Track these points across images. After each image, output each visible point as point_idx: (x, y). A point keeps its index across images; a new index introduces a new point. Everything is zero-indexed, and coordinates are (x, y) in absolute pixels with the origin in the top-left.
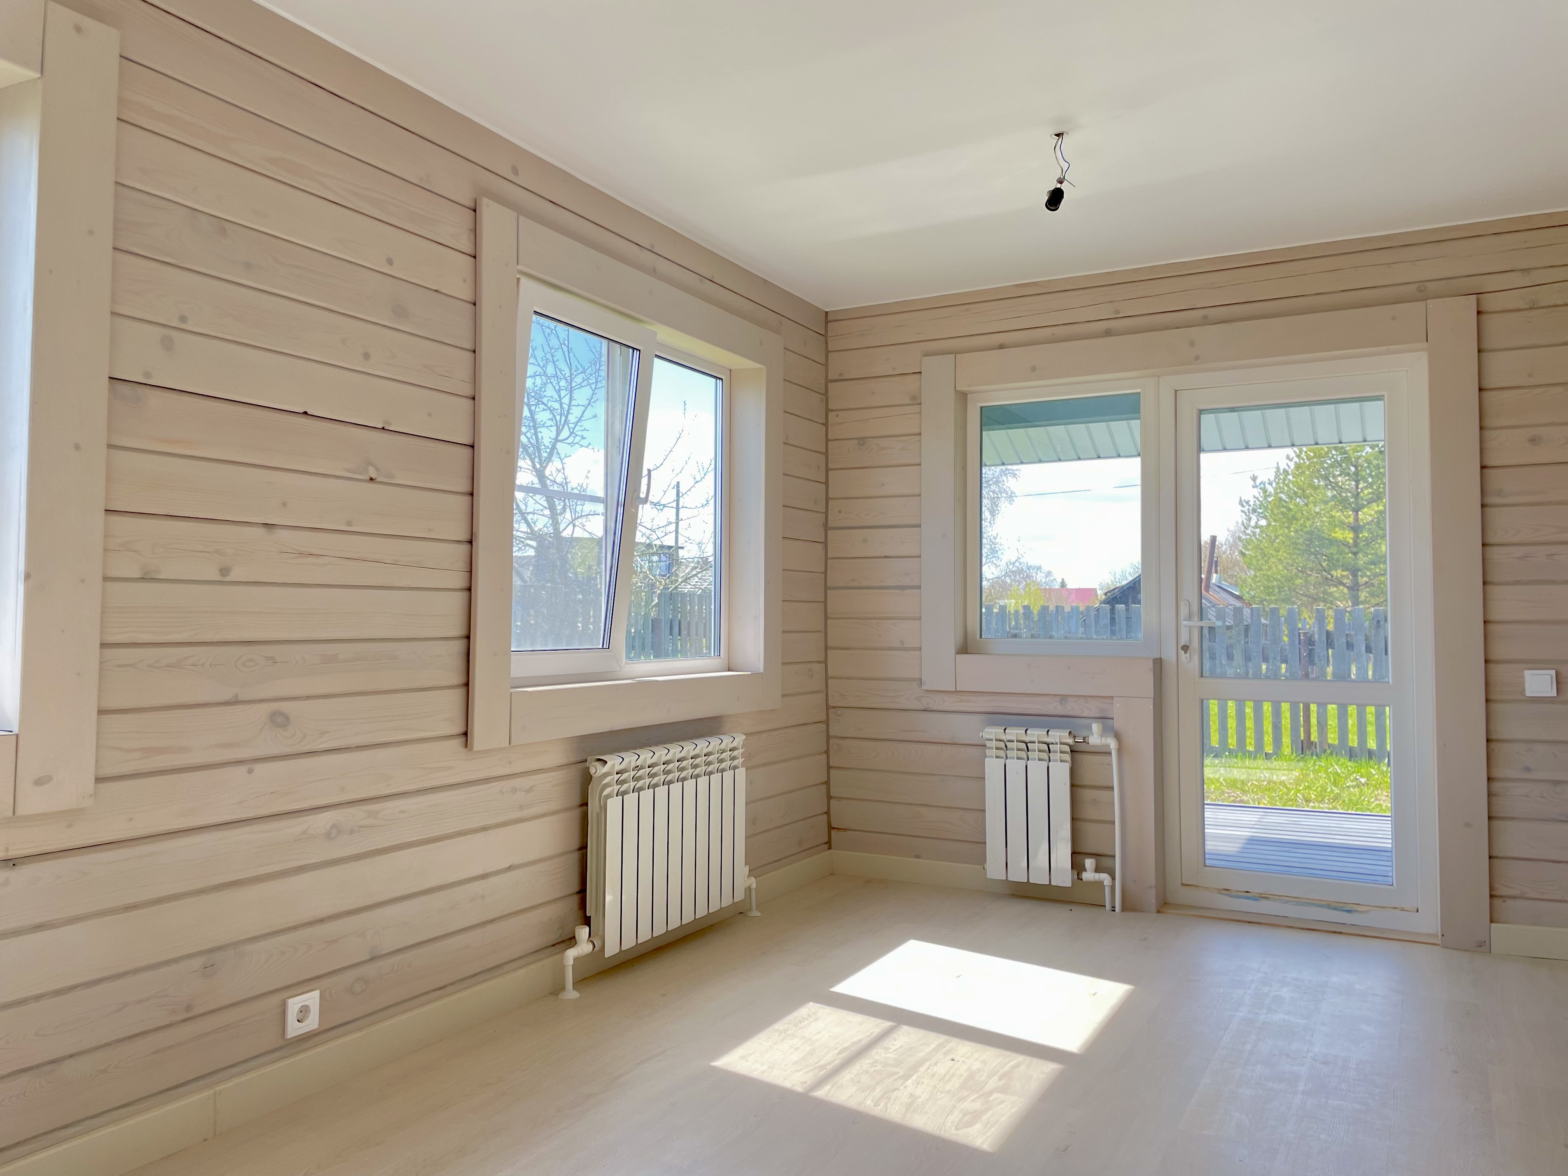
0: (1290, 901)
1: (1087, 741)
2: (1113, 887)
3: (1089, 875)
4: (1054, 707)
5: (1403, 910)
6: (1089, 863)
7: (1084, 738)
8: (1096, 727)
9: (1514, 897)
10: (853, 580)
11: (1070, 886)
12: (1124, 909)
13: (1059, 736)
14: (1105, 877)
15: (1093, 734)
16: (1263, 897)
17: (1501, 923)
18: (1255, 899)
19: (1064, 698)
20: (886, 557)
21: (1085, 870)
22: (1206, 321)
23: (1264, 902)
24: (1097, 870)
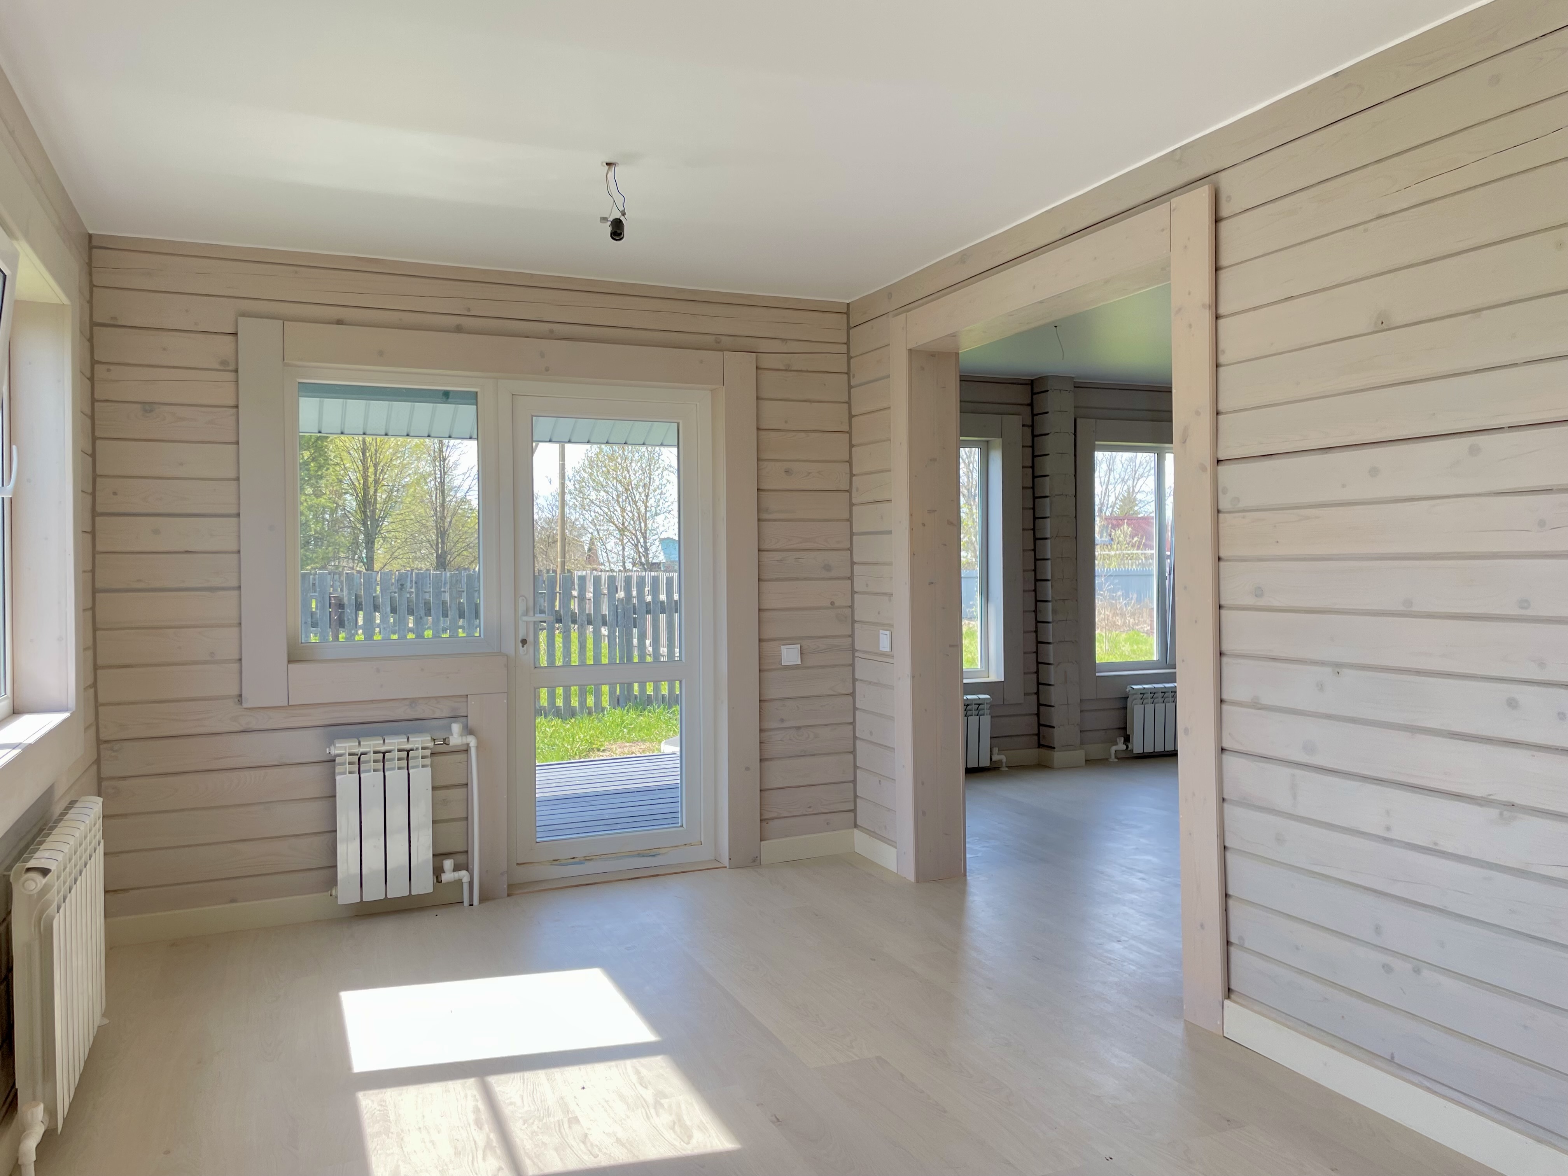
0: (610, 858)
1: (447, 743)
2: (471, 883)
3: (448, 876)
4: (402, 712)
5: (691, 845)
6: (448, 864)
7: (444, 740)
8: (456, 728)
9: (773, 819)
10: (139, 581)
11: (431, 891)
12: (482, 900)
13: (420, 741)
14: (464, 875)
15: (452, 735)
16: (587, 859)
17: (768, 840)
18: (580, 863)
19: (413, 702)
20: (187, 552)
21: (444, 872)
22: (551, 336)
23: (588, 864)
24: (456, 868)
